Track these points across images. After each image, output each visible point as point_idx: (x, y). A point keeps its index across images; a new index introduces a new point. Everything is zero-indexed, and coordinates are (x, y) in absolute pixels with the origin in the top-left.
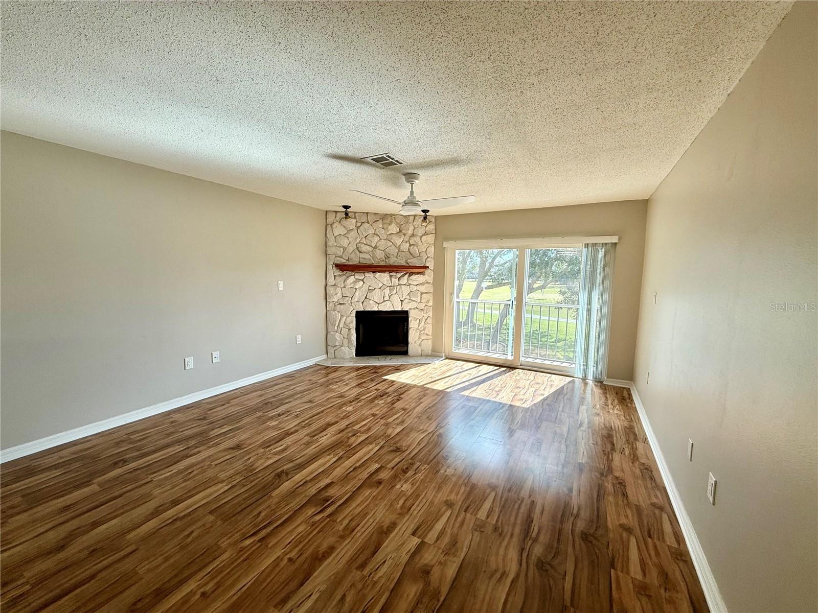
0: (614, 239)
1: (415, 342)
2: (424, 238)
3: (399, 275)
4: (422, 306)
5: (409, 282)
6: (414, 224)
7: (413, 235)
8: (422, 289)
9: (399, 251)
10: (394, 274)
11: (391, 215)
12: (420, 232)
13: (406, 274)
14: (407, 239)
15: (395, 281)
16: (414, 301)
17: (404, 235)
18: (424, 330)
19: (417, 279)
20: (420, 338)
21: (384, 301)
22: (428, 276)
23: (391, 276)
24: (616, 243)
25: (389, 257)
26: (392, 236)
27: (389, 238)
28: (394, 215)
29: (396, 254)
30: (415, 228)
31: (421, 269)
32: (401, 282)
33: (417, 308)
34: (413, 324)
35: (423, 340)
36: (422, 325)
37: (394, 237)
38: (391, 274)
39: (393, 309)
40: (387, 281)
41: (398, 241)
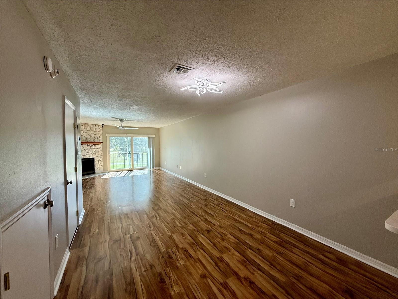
0: (154, 136)
1: (97, 169)
2: (99, 132)
3: (91, 145)
4: (99, 156)
5: (95, 148)
6: (95, 127)
7: (95, 131)
8: (99, 150)
9: (90, 136)
10: (89, 145)
11: (87, 124)
12: (98, 130)
13: (93, 145)
14: (93, 132)
15: (89, 147)
16: (96, 154)
17: (92, 131)
18: (100, 164)
19: (97, 146)
20: (99, 167)
21: (86, 155)
22: (101, 145)
23: (88, 146)
24: (154, 137)
25: (87, 139)
26: (88, 131)
27: (87, 132)
28: (88, 124)
29: (89, 138)
30: (95, 129)
31: (99, 143)
32: (91, 148)
33: (97, 156)
34: (96, 163)
35: (100, 167)
36: (99, 162)
37: (89, 131)
38: (88, 145)
39: (89, 158)
40: (87, 147)
41: (90, 133)
